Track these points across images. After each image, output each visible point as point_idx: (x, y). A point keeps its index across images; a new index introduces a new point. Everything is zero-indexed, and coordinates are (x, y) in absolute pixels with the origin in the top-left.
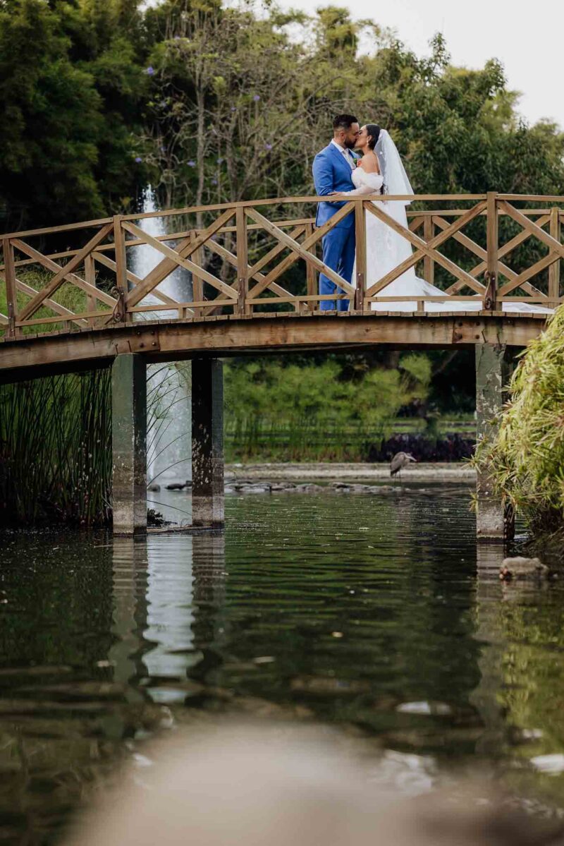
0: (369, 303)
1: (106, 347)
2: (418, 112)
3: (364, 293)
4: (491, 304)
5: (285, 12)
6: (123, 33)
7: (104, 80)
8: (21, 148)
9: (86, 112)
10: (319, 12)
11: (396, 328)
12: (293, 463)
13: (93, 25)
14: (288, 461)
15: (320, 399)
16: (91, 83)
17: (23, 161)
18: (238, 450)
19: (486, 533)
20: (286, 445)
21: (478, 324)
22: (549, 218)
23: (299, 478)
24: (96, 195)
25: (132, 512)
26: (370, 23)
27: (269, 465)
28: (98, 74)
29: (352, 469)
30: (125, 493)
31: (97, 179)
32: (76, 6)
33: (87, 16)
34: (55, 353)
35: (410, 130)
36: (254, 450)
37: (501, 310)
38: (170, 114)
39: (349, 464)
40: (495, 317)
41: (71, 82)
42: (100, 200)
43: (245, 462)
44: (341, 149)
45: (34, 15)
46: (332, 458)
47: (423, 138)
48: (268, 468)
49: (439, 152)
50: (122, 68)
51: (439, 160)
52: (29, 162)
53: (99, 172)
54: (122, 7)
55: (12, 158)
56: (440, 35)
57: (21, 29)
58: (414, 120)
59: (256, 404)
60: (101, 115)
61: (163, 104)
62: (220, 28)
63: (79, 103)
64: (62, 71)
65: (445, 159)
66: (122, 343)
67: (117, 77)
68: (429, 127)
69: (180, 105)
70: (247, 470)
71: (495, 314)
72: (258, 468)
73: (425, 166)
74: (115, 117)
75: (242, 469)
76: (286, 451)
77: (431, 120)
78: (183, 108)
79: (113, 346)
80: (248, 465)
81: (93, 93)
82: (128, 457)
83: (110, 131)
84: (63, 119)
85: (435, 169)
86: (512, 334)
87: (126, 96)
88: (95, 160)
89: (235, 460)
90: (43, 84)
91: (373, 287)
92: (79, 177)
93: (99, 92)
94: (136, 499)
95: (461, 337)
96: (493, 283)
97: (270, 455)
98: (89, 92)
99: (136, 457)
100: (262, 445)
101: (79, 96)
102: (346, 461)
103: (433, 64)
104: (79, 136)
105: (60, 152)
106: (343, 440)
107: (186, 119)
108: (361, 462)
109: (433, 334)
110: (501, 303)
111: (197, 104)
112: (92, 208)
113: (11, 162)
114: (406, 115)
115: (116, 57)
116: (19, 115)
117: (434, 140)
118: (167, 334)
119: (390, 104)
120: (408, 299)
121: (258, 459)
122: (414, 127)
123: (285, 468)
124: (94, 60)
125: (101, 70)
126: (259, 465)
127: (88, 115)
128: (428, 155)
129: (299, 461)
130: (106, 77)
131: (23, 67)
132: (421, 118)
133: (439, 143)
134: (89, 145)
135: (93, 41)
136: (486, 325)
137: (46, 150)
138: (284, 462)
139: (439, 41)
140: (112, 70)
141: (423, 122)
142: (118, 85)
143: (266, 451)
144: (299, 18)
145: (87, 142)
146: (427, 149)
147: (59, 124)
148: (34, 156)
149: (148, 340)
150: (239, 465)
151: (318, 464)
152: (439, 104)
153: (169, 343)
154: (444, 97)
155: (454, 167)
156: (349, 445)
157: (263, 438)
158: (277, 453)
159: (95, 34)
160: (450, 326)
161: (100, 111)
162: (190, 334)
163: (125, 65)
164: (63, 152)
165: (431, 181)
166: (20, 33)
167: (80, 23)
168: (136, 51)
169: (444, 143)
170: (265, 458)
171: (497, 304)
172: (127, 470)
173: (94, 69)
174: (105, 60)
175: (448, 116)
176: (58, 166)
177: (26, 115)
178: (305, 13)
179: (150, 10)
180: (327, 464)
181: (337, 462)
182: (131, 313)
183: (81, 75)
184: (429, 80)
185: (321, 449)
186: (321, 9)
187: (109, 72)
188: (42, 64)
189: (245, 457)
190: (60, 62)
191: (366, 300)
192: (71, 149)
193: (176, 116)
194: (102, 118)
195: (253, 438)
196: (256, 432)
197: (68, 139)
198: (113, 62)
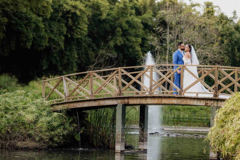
0: (184, 94)
1: (115, 102)
2: (227, 32)
3: (182, 91)
4: (216, 95)
5: (194, 3)
6: (150, 8)
7: (144, 21)
8: (121, 39)
9: (138, 30)
10: (205, 3)
11: (190, 101)
12: (189, 127)
13: (142, 6)
14: (187, 126)
15: (197, 110)
16: (140, 22)
17: (121, 42)
18: (174, 123)
19: (212, 158)
20: (187, 122)
21: (212, 101)
22: (235, 72)
23: (190, 131)
24: (140, 52)
25: (120, 147)
26: (218, 7)
27: (182, 127)
28: (142, 19)
29: (205, 129)
30: (118, 141)
31: (141, 47)
32: (138, 1)
33: (141, 4)
34: (102, 103)
35: (225, 37)
36: (178, 123)
37: (218, 97)
38: (159, 31)
39: (204, 128)
40: (216, 99)
41: (135, 21)
42: (142, 53)
43: (176, 126)
44: (181, 51)
45: (125, 4)
46: (200, 126)
47: (228, 39)
48: (182, 128)
49: (233, 43)
50: (149, 18)
51: (233, 45)
52: (123, 43)
53: (142, 46)
54: (150, 1)
55: (118, 41)
56: (235, 11)
57: (122, 8)
58: (226, 34)
59: (179, 110)
60: (143, 30)
61: (157, 29)
62: (174, 9)
63: (137, 27)
64: (132, 19)
65: (234, 45)
66: (119, 101)
67: (148, 20)
68: (230, 36)
69: (162, 29)
70: (176, 128)
71: (216, 98)
72: (179, 128)
73: (229, 47)
74: (147, 31)
75: (175, 128)
76: (187, 123)
77: (231, 34)
78: (163, 30)
79: (117, 102)
80: (176, 127)
81: (141, 25)
82: (120, 132)
83: (145, 35)
84: (132, 31)
85: (232, 48)
86: (221, 104)
87: (150, 25)
88: (140, 42)
89: (173, 125)
90: (127, 22)
91: (185, 89)
92: (136, 47)
93: (143, 24)
94: (121, 143)
95: (207, 104)
96: (216, 90)
97: (182, 124)
98: (140, 24)
99: (122, 132)
100: (181, 122)
101: (137, 25)
102: (203, 127)
103: (233, 19)
104: (137, 36)
105: (131, 40)
106: (203, 121)
107: (163, 33)
108: (207, 127)
109: (200, 102)
110: (218, 95)
111: (167, 29)
112: (139, 55)
113: (118, 42)
114: (224, 33)
115: (147, 15)
116: (120, 30)
117: (231, 39)
118: (131, 99)
119: (219, 29)
120: (194, 93)
121: (179, 125)
122: (226, 36)
123: (186, 128)
124: (142, 15)
125: (143, 18)
126: (179, 127)
127: (139, 30)
128: (230, 43)
129: (190, 126)
130: (145, 20)
131: (122, 18)
132: (228, 34)
133: (233, 40)
134: (139, 39)
135: (142, 10)
136: (214, 101)
137: (128, 40)
138: (186, 126)
139: (235, 12)
140: (146, 18)
141: (228, 35)
142: (148, 22)
143: (182, 123)
144: (198, 5)
145: (139, 38)
146: (230, 42)
147: (131, 33)
148: (124, 41)
149: (126, 101)
150: (174, 127)
151: (195, 127)
152: (233, 30)
153: (131, 102)
154: (235, 28)
155: (237, 47)
156: (204, 122)
157: (181, 120)
158: (185, 124)
159: (143, 9)
160: (205, 101)
161: (142, 29)
162: (137, 99)
163: (150, 17)
164: (132, 40)
165: (230, 51)
166: (121, 9)
167: (139, 6)
168: (153, 13)
169: (234, 40)
170: (181, 125)
171: (217, 95)
172: (119, 135)
173: (141, 18)
174: (145, 16)
175: (236, 33)
176: (131, 44)
177: (122, 30)
178: (200, 4)
179: (158, 2)
180: (198, 127)
181: (201, 127)
182: (122, 93)
183: (137, 20)
184: (232, 23)
185: (197, 123)
186: (205, 2)
187: (145, 19)
188: (127, 17)
189: (176, 125)
190: (132, 16)
191: (183, 93)
192: (134, 39)
193: (160, 32)
194: (143, 31)
195: (178, 119)
196: (179, 118)
197: (134, 37)
198: (147, 16)
